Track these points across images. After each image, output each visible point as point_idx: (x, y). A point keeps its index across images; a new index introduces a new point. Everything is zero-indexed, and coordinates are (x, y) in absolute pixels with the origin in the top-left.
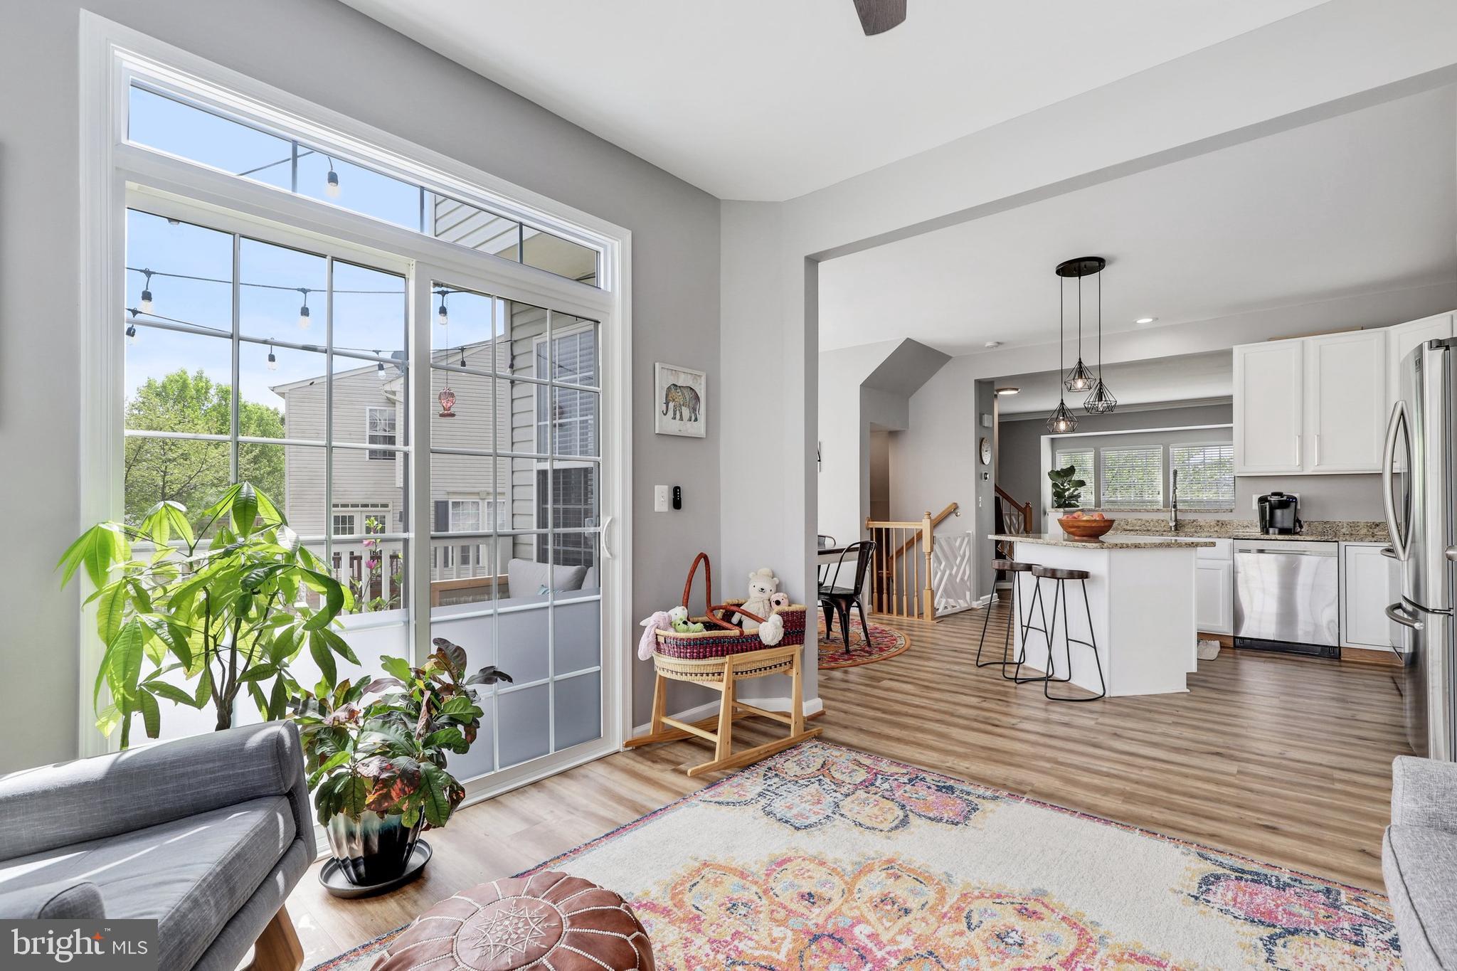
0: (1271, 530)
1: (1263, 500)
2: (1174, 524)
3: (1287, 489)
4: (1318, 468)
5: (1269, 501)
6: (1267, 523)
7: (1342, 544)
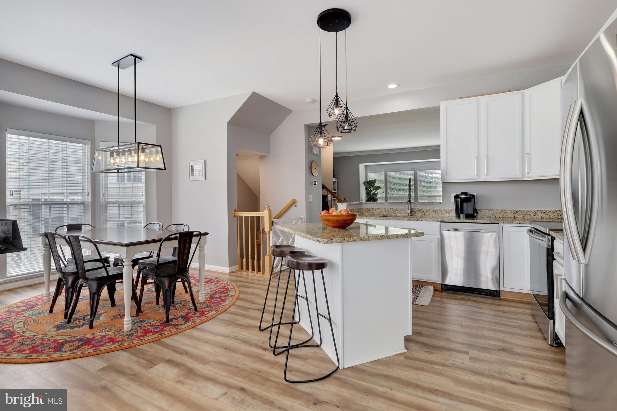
0: (461, 216)
1: (457, 197)
2: (409, 211)
3: (471, 190)
4: (487, 177)
5: (460, 198)
6: (459, 211)
7: (501, 225)
